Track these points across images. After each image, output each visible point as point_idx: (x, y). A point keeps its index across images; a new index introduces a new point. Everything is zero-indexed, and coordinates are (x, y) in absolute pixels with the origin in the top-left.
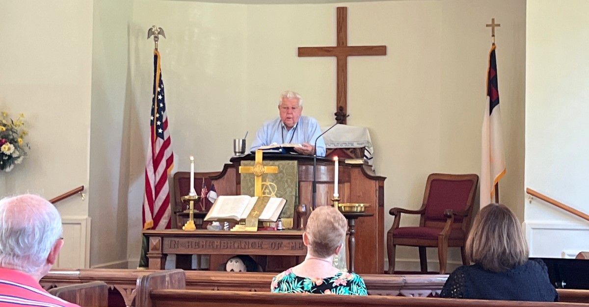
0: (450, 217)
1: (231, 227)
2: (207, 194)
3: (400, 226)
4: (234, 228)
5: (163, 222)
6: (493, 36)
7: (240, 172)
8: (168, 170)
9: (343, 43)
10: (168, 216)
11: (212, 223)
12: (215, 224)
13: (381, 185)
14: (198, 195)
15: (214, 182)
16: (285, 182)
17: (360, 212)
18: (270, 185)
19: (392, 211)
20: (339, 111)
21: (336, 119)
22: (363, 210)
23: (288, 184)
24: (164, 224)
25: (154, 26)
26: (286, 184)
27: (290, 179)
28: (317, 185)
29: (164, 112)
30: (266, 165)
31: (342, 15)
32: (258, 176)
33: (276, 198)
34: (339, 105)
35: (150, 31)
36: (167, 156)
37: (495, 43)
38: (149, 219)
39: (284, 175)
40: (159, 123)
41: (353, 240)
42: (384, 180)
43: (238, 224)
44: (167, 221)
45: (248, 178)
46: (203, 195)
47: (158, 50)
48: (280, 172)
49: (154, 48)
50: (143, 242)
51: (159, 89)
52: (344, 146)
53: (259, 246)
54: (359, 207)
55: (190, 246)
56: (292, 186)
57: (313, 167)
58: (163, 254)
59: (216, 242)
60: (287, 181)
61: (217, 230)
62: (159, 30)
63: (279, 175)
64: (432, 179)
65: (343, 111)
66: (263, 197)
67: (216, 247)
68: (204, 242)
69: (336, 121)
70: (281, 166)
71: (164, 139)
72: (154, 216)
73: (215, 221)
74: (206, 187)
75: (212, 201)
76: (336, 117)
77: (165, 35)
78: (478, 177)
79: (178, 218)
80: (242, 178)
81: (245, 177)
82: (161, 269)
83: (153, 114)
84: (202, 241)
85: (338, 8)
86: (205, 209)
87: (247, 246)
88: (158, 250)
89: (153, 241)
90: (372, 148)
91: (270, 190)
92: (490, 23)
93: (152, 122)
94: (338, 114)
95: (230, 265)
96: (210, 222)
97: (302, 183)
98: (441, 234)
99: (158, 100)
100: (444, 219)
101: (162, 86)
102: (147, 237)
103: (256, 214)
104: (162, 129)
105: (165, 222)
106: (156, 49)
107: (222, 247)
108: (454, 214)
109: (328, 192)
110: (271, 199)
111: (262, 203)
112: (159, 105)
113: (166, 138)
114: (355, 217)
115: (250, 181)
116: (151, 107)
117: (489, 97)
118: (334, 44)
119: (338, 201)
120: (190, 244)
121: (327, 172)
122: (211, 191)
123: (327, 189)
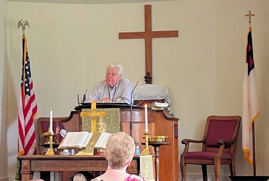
0: (222, 144)
1: (76, 153)
2: (59, 132)
3: (189, 152)
4: (78, 153)
5: (31, 151)
6: (250, 22)
7: (81, 116)
8: (34, 116)
9: (149, 30)
10: (34, 147)
11: (63, 151)
12: (65, 151)
13: (175, 124)
14: (54, 132)
15: (63, 123)
16: (111, 122)
17: (162, 142)
18: (102, 124)
19: (183, 141)
20: (147, 75)
21: (145, 81)
22: (164, 140)
23: (113, 124)
25: (21, 20)
26: (112, 124)
27: (114, 120)
28: (133, 124)
29: (30, 78)
30: (98, 111)
31: (148, 10)
32: (93, 119)
33: (105, 133)
34: (147, 72)
35: (19, 24)
36: (33, 106)
37: (251, 27)
38: (22, 149)
39: (111, 118)
40: (27, 85)
41: (158, 160)
42: (178, 121)
43: (81, 151)
44: (34, 150)
45: (87, 120)
46: (57, 132)
47: (25, 36)
48: (109, 116)
49: (22, 34)
50: (18, 164)
51: (26, 62)
52: (151, 99)
53: (95, 165)
54: (161, 139)
55: (49, 166)
56: (116, 125)
57: (130, 112)
58: (30, 171)
59: (66, 164)
60: (113, 122)
61: (67, 155)
62: (25, 22)
63: (108, 118)
64: (211, 119)
65: (150, 75)
66: (97, 133)
67: (66, 166)
68: (58, 163)
69: (145, 82)
70: (108, 112)
71: (30, 95)
72: (25, 147)
73: (65, 149)
74: (59, 127)
75: (63, 137)
76: (145, 79)
77: (30, 26)
78: (240, 118)
79: (41, 147)
80: (83, 120)
81: (85, 120)
83: (22, 79)
85: (145, 5)
86: (59, 141)
87: (87, 166)
88: (28, 169)
89: (24, 162)
90: (169, 100)
91: (101, 128)
92: (248, 14)
93: (22, 84)
94: (146, 77)
96: (62, 150)
97: (123, 123)
98: (216, 156)
99: (26, 70)
100: (218, 146)
101: (28, 60)
102: (20, 160)
103: (93, 144)
104: (29, 89)
105: (33, 151)
106: (24, 35)
107: (70, 166)
108: (225, 143)
109: (140, 129)
110: (102, 134)
111: (96, 137)
112: (26, 73)
113: (31, 95)
114: (159, 145)
115: (88, 122)
116: (21, 74)
117: (247, 64)
118: (143, 30)
119: (148, 134)
120: (49, 164)
121: (140, 116)
122: (62, 130)
123: (139, 127)
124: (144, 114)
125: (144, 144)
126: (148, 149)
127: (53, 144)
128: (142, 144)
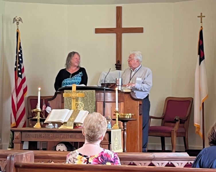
0: (178, 121)
1: (59, 126)
2: (45, 109)
4: (60, 127)
6: (201, 22)
7: (64, 97)
8: (24, 95)
9: (120, 26)
10: (24, 120)
12: (50, 124)
13: (140, 104)
14: (41, 109)
15: (49, 102)
17: (130, 118)
18: (80, 103)
20: (117, 63)
21: (116, 67)
22: (131, 117)
24: (22, 124)
25: (16, 17)
26: (89, 103)
27: (90, 100)
28: (106, 103)
29: (22, 63)
30: (78, 93)
31: (119, 10)
32: (73, 99)
33: (83, 111)
34: (118, 60)
35: (14, 20)
36: (24, 87)
37: (202, 26)
38: (14, 122)
39: (88, 98)
40: (19, 69)
41: (125, 133)
43: (63, 125)
44: (24, 123)
45: (68, 100)
46: (43, 109)
47: (19, 30)
48: (86, 96)
49: (17, 29)
50: (11, 135)
51: (19, 51)
53: (74, 137)
54: (128, 116)
56: (92, 104)
57: (103, 93)
58: (21, 141)
59: (51, 135)
60: (89, 101)
61: (51, 128)
62: (19, 19)
63: (85, 98)
64: (168, 100)
65: (120, 63)
66: (77, 110)
70: (86, 93)
71: (21, 78)
72: (17, 120)
73: (50, 123)
74: (45, 104)
75: (49, 113)
77: (23, 21)
78: (193, 99)
79: (30, 121)
80: (65, 99)
81: (66, 99)
82: (21, 150)
83: (16, 65)
84: (43, 134)
85: (117, 7)
86: (45, 116)
87: (67, 137)
88: (19, 139)
89: (16, 133)
91: (80, 106)
92: (200, 15)
93: (15, 69)
94: (117, 65)
95: (58, 147)
96: (47, 124)
97: (97, 102)
98: (173, 130)
99: (19, 57)
100: (175, 121)
101: (21, 49)
102: (13, 132)
103: (73, 120)
104: (21, 73)
106: (18, 29)
107: (54, 137)
108: (180, 119)
109: (112, 107)
110: (81, 111)
111: (76, 113)
112: (19, 60)
113: (23, 78)
114: (127, 121)
115: (69, 101)
116: (15, 60)
117: (199, 56)
118: (115, 27)
119: (118, 112)
120: (36, 136)
121: (111, 96)
122: (48, 107)
123: (111, 106)
124: (115, 96)
125: (115, 120)
126: (118, 124)
127: (40, 119)
128: (113, 120)
